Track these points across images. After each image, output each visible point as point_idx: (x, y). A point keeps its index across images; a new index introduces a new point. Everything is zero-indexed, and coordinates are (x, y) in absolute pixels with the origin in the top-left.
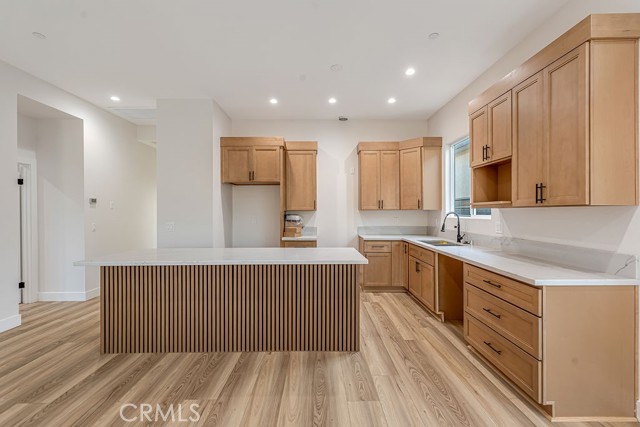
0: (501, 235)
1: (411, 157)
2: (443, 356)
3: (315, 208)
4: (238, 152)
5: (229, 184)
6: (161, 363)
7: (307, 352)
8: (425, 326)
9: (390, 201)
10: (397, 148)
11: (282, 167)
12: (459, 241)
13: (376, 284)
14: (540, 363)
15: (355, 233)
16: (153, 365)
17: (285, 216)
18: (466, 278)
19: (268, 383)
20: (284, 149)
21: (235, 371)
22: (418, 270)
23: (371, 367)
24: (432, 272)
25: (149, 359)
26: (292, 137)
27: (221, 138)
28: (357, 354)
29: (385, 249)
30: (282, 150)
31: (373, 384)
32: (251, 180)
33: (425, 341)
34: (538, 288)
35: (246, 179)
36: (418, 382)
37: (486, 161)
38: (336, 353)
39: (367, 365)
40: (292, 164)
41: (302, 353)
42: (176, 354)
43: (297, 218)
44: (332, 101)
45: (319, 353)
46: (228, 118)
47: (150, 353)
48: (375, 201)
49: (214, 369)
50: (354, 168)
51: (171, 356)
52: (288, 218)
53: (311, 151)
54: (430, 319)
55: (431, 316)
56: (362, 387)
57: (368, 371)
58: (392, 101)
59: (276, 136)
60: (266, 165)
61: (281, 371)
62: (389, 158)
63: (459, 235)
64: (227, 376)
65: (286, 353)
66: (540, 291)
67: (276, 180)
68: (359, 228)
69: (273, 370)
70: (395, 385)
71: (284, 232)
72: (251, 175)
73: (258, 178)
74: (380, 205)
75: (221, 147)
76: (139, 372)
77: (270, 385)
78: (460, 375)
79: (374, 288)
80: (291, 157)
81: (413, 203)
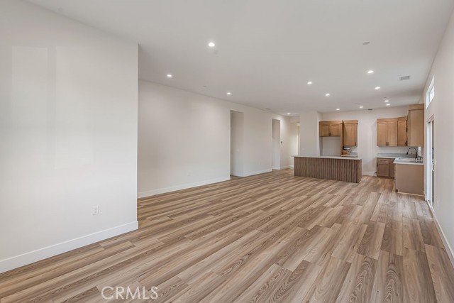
1: (403, 125)
3: (356, 145)
4: (325, 126)
5: (322, 136)
9: (392, 141)
10: (396, 120)
11: (341, 130)
12: (415, 159)
17: (343, 148)
20: (343, 124)
27: (320, 122)
30: (341, 124)
32: (330, 135)
35: (328, 135)
40: (346, 129)
43: (348, 149)
46: (321, 114)
48: (384, 143)
50: (375, 129)
53: (355, 123)
59: (339, 119)
60: (335, 130)
62: (392, 125)
63: (416, 157)
67: (339, 134)
68: (377, 153)
71: (342, 153)
72: (330, 133)
73: (332, 134)
74: (387, 144)
75: (319, 125)
79: (381, 177)
80: (346, 126)
81: (404, 143)
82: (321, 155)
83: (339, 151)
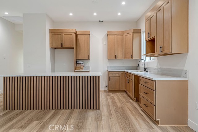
0: (157, 67)
1: (128, 37)
2: (130, 111)
3: (89, 59)
4: (57, 35)
5: (53, 48)
6: (26, 112)
7: (80, 110)
8: (128, 103)
9: (120, 56)
10: (123, 34)
11: (75, 41)
12: (145, 71)
13: (114, 89)
14: (155, 106)
15: (106, 69)
16: (23, 113)
17: (77, 62)
18: (140, 82)
19: (65, 117)
20: (76, 34)
21: (53, 114)
22: (128, 83)
23: (103, 114)
24: (132, 82)
25: (21, 111)
26: (79, 29)
27: (50, 29)
28: (99, 110)
29: (117, 75)
30: (75, 34)
31: (101, 118)
32: (62, 47)
33: (126, 107)
34: (155, 81)
35: (60, 46)
36: (118, 117)
37: (149, 38)
38: (91, 110)
39: (101, 113)
40: (79, 40)
41: (78, 110)
42: (31, 110)
43: (81, 62)
44: (95, 14)
45: (85, 110)
46: (53, 22)
47: (22, 110)
48: (114, 56)
49: (45, 114)
50: (105, 42)
51: (29, 111)
52: (78, 62)
53: (87, 35)
54: (131, 101)
55: (132, 100)
56: (97, 118)
57: (101, 115)
58: (119, 14)
59: (72, 29)
60: (68, 40)
61: (70, 114)
62: (119, 38)
63: (145, 69)
64: (50, 115)
65: (72, 110)
66: (155, 82)
67: (72, 47)
68: (108, 67)
69: (66, 114)
70: (109, 118)
71: (76, 68)
72: (62, 45)
73: (65, 46)
74: (116, 57)
75: (50, 33)
76: (18, 115)
77: (65, 118)
78: (134, 115)
79: (114, 92)
80: (79, 37)
81: (129, 56)
82: (53, 71)
83: (73, 65)
